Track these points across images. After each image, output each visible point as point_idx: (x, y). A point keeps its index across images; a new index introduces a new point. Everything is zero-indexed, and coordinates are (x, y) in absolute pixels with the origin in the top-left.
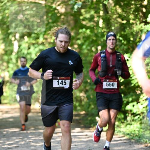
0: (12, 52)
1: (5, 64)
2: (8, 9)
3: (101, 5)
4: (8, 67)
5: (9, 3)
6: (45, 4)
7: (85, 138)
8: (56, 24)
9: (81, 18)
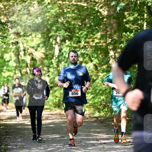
0: (53, 56)
1: (45, 69)
2: (49, 12)
3: (145, 7)
4: (49, 72)
5: (50, 5)
6: (87, 6)
7: (128, 145)
8: (98, 27)
9: (125, 20)
